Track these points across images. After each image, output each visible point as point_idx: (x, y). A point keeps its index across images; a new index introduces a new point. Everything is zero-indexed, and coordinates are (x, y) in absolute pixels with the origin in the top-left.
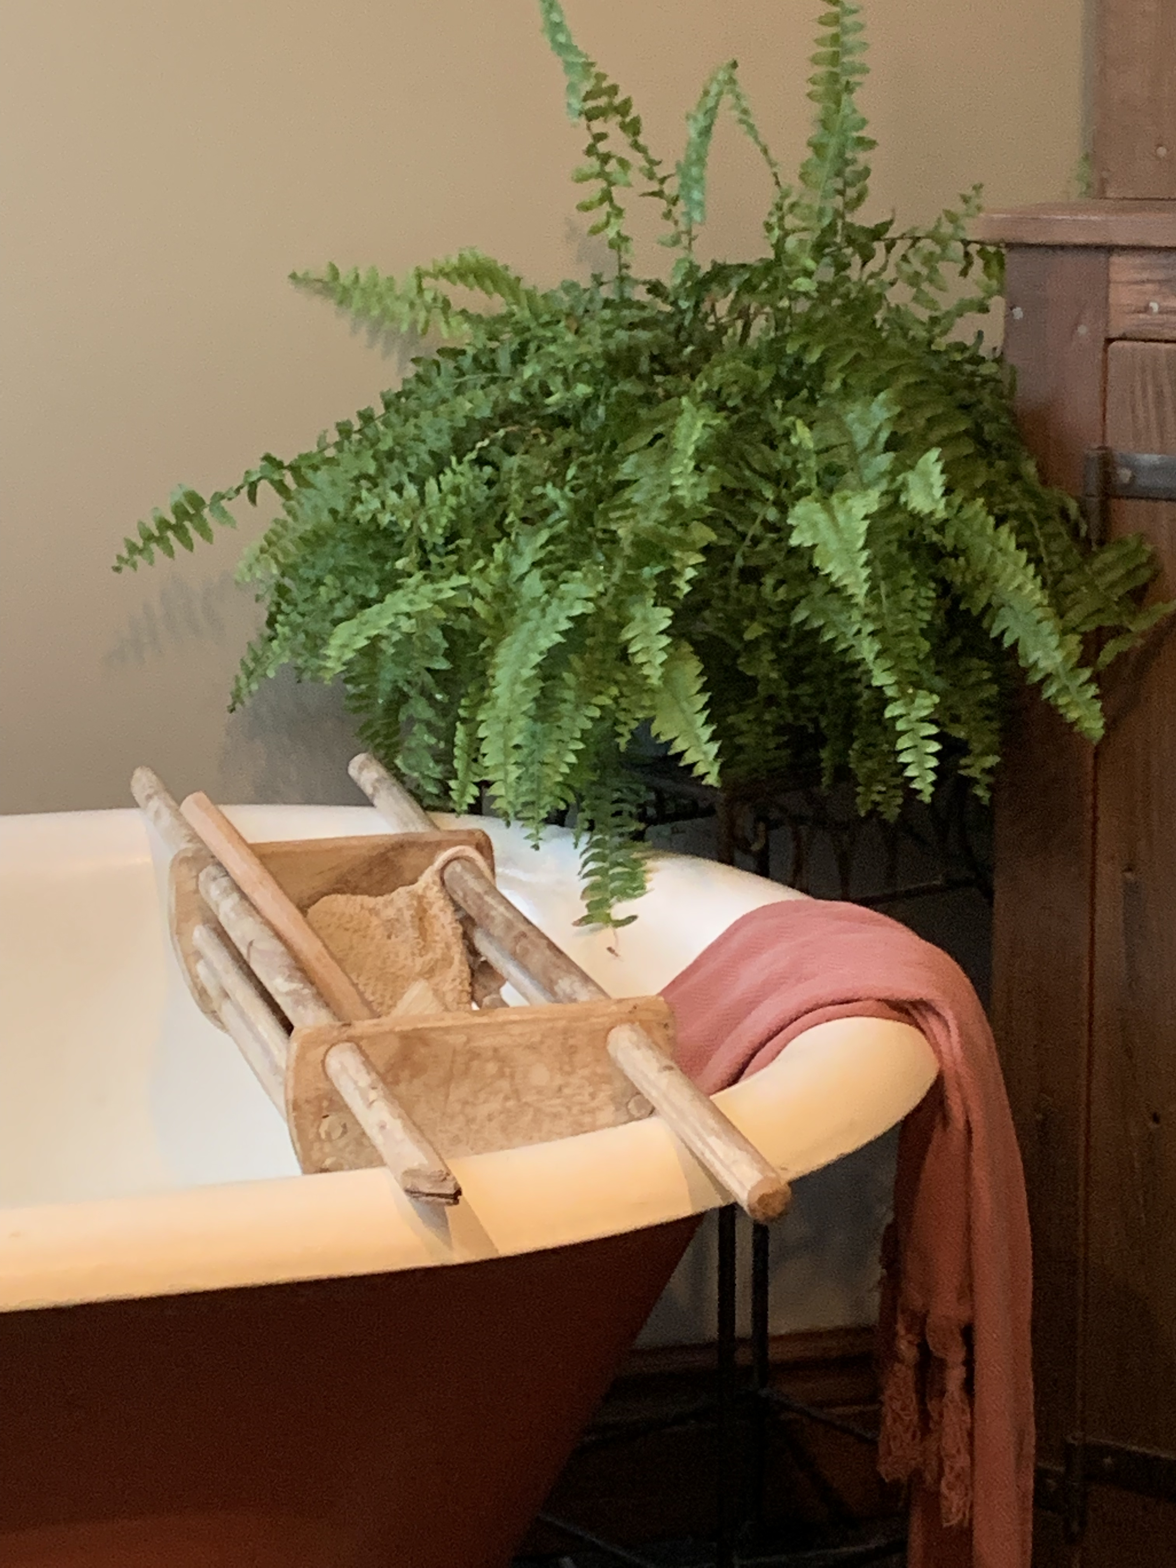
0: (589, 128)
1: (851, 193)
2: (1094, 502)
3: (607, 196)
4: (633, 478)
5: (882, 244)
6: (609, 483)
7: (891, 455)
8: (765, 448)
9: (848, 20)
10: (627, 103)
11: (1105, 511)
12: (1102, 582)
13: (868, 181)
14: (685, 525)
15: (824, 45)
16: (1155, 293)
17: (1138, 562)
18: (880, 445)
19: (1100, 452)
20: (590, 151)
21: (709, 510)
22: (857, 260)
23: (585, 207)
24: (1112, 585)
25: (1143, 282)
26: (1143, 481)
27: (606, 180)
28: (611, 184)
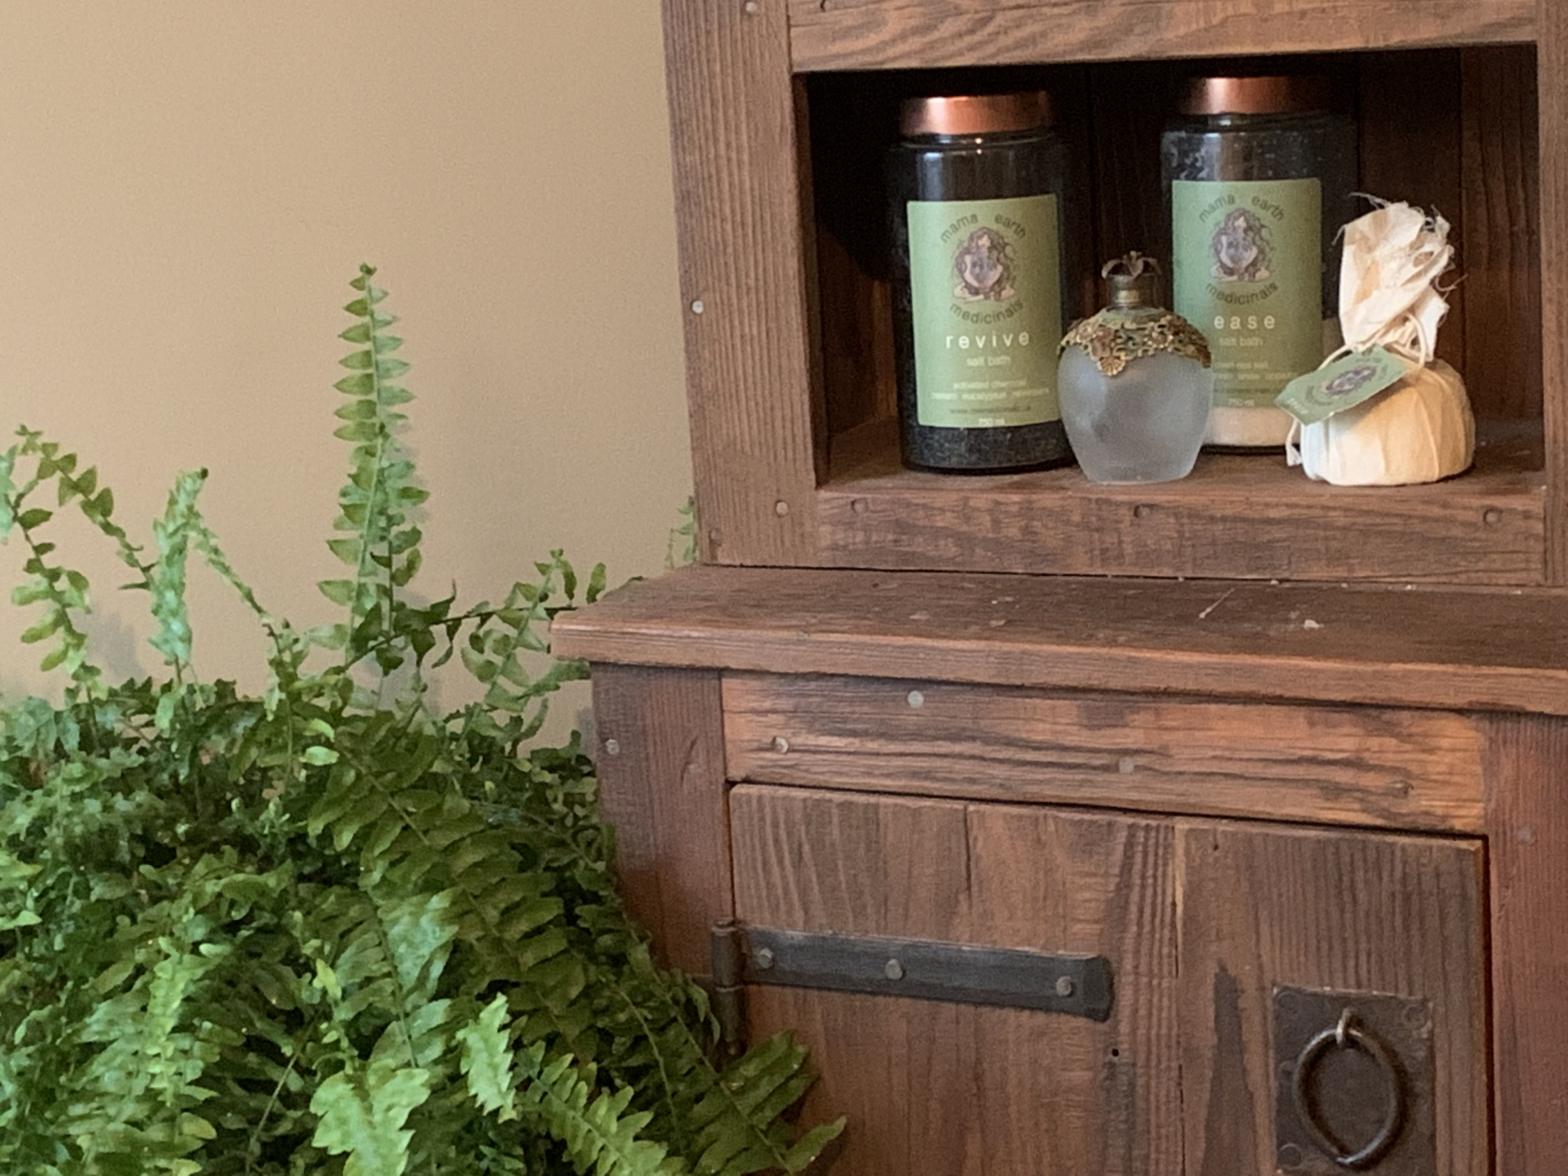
0: (27, 538)
1: (400, 561)
2: (726, 991)
3: (62, 620)
4: (104, 1038)
5: (443, 627)
6: (74, 1046)
7: (445, 1003)
8: (288, 971)
9: (380, 333)
10: (91, 474)
11: (742, 1001)
12: (744, 1105)
13: (418, 546)
14: (171, 1120)
15: (353, 367)
16: (786, 726)
17: (788, 1073)
18: (432, 984)
19: (731, 929)
20: (33, 566)
21: (202, 1094)
22: (410, 653)
23: (33, 637)
24: (759, 1108)
25: (767, 712)
26: (787, 965)
27: (60, 601)
28: (65, 606)
